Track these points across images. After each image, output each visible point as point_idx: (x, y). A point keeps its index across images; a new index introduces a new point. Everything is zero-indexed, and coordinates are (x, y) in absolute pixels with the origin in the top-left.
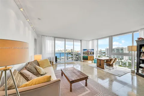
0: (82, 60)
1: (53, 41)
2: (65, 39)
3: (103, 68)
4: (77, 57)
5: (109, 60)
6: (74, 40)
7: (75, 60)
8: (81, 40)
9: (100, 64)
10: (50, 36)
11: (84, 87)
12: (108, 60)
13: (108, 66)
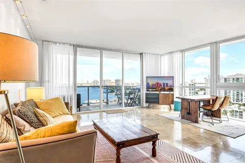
0: (145, 105)
1: (72, 57)
2: (101, 49)
3: (197, 122)
4: (132, 96)
5: (211, 103)
6: (124, 54)
7: (127, 105)
8: (141, 54)
9: (189, 112)
10: (64, 44)
11: (148, 158)
12: (209, 101)
13: (209, 116)
